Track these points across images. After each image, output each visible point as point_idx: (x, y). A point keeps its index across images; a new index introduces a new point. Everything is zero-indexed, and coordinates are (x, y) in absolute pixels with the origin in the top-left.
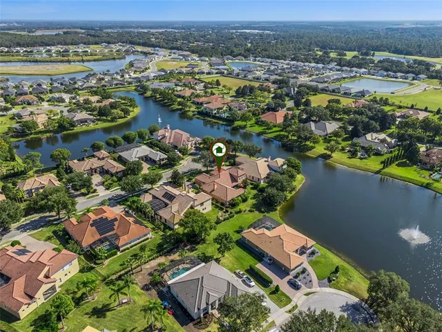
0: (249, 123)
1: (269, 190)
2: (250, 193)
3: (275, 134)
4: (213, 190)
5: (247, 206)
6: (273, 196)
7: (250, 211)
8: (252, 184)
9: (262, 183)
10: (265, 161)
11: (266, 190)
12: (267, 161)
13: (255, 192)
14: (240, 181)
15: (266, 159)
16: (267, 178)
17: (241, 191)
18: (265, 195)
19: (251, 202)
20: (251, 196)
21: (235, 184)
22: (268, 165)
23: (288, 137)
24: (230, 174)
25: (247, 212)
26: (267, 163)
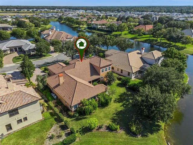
0: (123, 33)
1: (147, 90)
2: (113, 93)
3: (145, 39)
4: (59, 85)
5: (106, 116)
6: (155, 103)
7: (109, 129)
8: (119, 79)
9: (133, 78)
10: (138, 53)
11: (141, 89)
12: (141, 54)
13: (122, 90)
14: (103, 74)
15: (139, 52)
16: (140, 72)
17: (100, 89)
18: (139, 99)
19: (114, 107)
20: (114, 97)
21: (95, 77)
22: (141, 58)
23: (157, 40)
24: (91, 64)
25: (103, 130)
26: (140, 56)
